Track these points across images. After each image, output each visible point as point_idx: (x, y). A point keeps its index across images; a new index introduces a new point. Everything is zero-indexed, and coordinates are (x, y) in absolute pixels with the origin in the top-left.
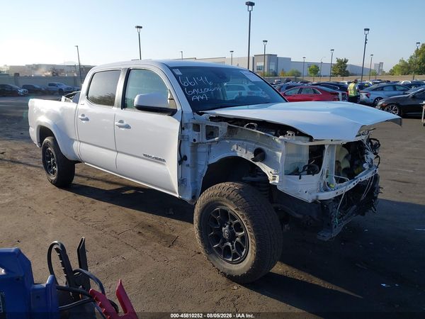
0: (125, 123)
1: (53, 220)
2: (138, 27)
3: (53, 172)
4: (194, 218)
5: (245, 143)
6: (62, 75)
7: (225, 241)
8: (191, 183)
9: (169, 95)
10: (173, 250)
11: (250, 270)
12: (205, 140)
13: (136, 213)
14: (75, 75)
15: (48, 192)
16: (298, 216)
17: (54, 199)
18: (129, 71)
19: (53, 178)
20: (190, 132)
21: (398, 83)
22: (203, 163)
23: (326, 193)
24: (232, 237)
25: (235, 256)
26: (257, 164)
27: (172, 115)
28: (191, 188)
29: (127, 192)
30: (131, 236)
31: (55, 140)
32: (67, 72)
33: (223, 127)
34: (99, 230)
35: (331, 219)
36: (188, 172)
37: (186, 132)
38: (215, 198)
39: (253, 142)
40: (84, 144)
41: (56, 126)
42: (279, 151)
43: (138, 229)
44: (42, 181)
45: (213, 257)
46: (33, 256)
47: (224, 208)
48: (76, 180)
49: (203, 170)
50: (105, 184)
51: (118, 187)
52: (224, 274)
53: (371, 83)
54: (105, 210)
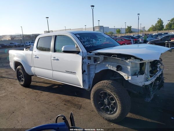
0: (56, 58)
1: (26, 102)
2: (47, 18)
3: (22, 81)
4: (91, 97)
5: (112, 63)
6: (15, 39)
7: (105, 105)
8: (88, 81)
9: (76, 45)
10: (81, 110)
11: (118, 117)
12: (93, 63)
13: (61, 96)
14: (21, 39)
15: (21, 89)
16: (135, 92)
17: (24, 92)
18: (56, 36)
19: (22, 83)
20: (86, 60)
21: (152, 35)
22: (93, 73)
23: (148, 82)
24: (109, 103)
25: (111, 111)
26: (118, 72)
27: (78, 54)
28: (88, 84)
29: (55, 87)
30: (62, 106)
31: (22, 67)
32: (17, 38)
33: (101, 57)
34: (47, 104)
35: (150, 92)
36: (86, 77)
37: (85, 60)
38: (100, 87)
39: (116, 63)
40: (36, 68)
41: (23, 61)
42: (128, 66)
43: (64, 103)
44: (17, 85)
45: (101, 112)
46: (22, 119)
47: (105, 91)
48: (32, 83)
49: (93, 75)
50: (44, 84)
51: (50, 85)
52: (106, 119)
53: (142, 35)
54: (47, 95)
